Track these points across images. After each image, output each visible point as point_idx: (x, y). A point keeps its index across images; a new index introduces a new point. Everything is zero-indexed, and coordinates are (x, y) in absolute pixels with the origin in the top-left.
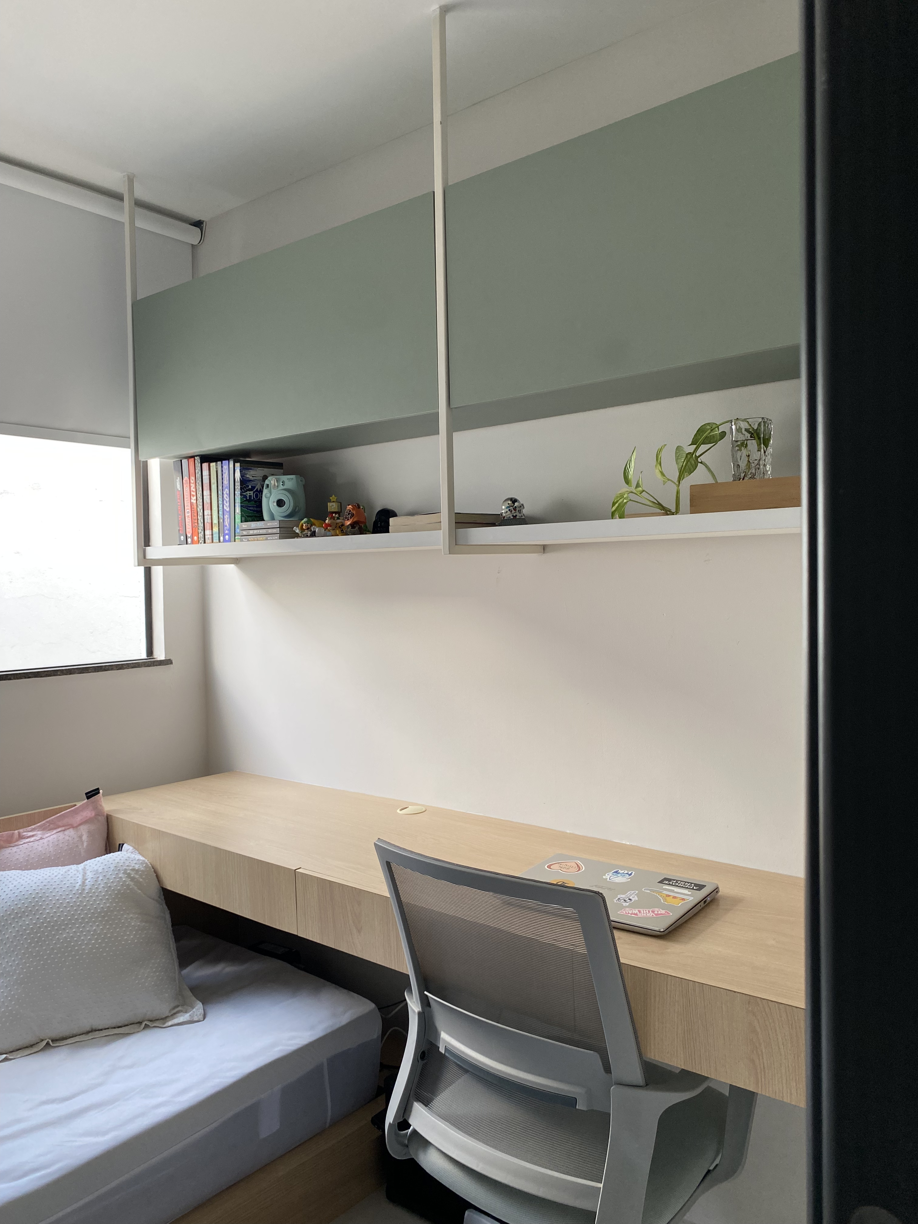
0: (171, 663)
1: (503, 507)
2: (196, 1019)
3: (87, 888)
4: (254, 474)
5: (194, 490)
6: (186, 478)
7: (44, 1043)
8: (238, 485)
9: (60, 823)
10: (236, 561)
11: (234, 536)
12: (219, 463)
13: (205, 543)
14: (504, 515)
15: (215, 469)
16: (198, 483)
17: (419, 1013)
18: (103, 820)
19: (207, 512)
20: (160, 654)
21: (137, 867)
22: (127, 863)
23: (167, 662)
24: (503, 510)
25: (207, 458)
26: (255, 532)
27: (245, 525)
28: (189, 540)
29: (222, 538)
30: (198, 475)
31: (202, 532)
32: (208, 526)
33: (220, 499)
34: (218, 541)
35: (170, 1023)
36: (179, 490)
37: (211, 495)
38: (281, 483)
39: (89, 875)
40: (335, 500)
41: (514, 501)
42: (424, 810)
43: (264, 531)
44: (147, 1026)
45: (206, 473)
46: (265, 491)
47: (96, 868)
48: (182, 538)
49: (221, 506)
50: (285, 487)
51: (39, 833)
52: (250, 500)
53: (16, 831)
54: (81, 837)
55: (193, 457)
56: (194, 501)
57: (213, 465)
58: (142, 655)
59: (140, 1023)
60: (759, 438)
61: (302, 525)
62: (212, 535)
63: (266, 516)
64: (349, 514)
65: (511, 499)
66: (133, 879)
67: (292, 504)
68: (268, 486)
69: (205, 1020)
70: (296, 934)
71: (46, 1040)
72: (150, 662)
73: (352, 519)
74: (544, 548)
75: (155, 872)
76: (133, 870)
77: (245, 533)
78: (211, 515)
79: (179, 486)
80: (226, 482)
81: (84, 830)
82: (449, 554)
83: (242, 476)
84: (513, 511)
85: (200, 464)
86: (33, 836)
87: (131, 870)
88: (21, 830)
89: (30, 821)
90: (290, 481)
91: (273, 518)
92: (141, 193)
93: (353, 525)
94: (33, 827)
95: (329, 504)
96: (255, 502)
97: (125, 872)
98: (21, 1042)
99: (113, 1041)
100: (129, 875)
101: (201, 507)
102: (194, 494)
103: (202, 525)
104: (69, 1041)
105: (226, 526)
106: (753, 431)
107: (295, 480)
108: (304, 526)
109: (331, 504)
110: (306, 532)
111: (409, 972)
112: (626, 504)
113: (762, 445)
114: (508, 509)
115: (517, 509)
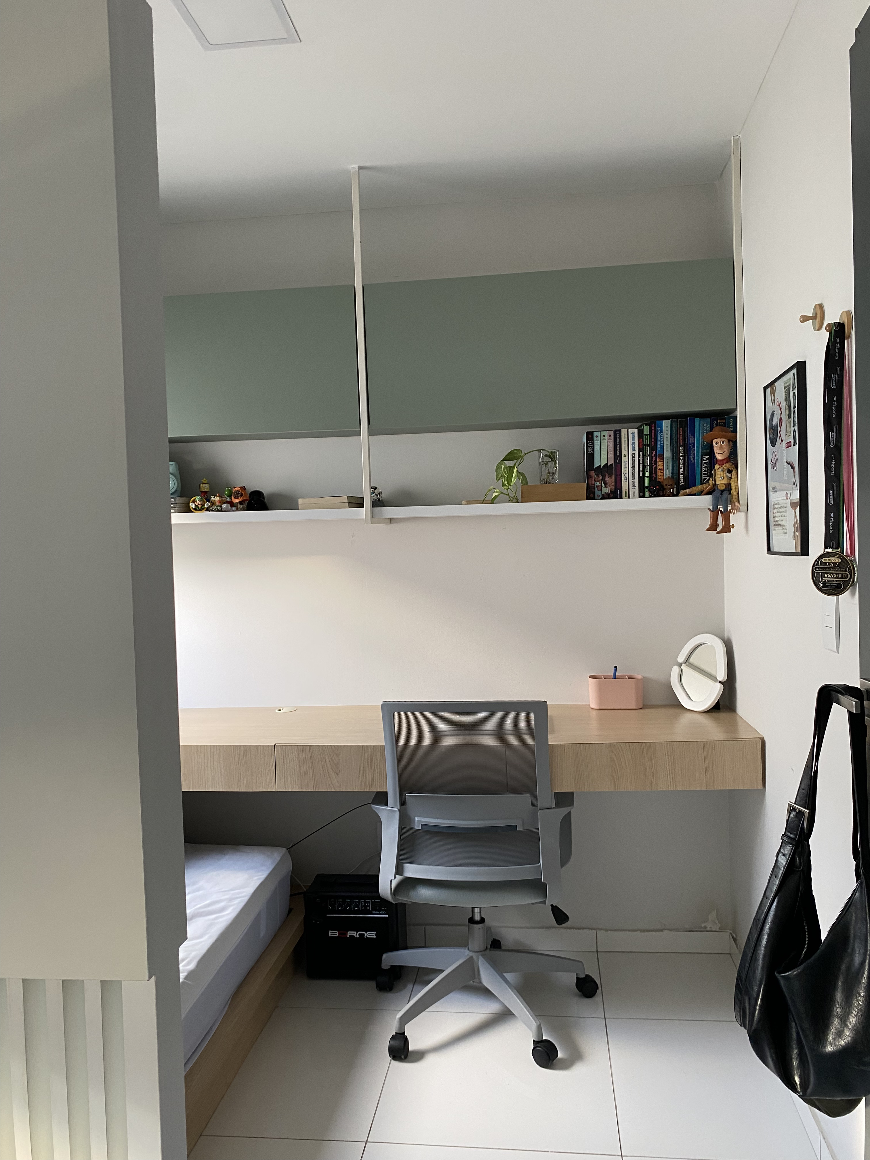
17: (398, 813)
40: (206, 482)
41: (375, 489)
42: (297, 709)
60: (556, 461)
61: (194, 502)
64: (238, 494)
65: (373, 488)
70: (275, 790)
73: (242, 498)
82: (371, 524)
84: (375, 496)
90: (171, 466)
93: (241, 503)
106: (551, 456)
107: (174, 465)
108: (198, 502)
109: (204, 485)
110: (200, 506)
111: (392, 786)
112: (496, 496)
113: (557, 464)
114: (374, 495)
115: (379, 494)
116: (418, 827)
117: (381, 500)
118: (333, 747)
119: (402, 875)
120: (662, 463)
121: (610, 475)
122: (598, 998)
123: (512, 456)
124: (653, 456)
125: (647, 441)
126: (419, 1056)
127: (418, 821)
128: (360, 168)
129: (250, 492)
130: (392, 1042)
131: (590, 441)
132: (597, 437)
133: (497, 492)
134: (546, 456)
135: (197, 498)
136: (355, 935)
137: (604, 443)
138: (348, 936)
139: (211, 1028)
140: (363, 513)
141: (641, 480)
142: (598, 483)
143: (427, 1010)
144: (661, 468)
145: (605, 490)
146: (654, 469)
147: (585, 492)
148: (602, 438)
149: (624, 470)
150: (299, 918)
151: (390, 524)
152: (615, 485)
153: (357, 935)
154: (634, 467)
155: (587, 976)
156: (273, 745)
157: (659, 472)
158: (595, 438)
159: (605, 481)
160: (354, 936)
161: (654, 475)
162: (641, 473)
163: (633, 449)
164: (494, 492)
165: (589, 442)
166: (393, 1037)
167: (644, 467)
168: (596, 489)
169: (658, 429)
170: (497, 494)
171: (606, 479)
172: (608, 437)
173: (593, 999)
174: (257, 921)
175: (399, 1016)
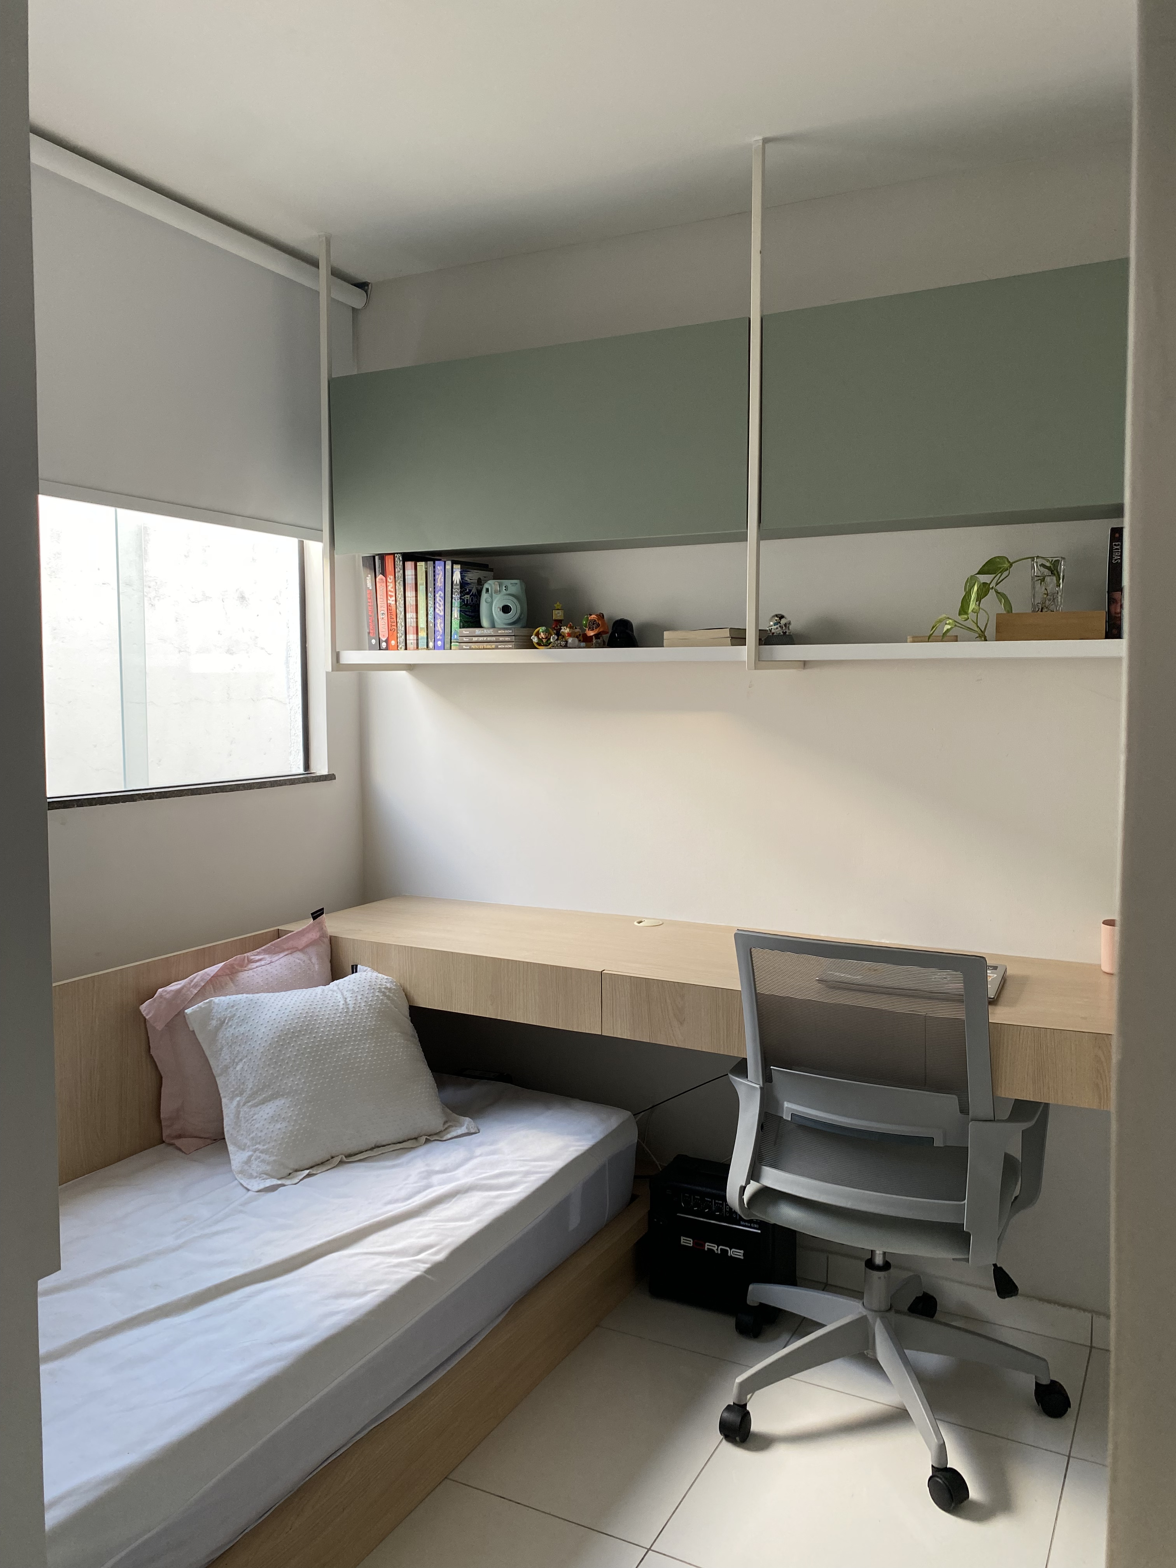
0: (335, 779)
1: (772, 623)
2: (472, 1131)
3: (351, 1006)
4: (473, 576)
5: (392, 589)
6: (379, 576)
7: (338, 1159)
8: (457, 589)
9: (285, 947)
11: (448, 642)
12: (430, 563)
13: (406, 649)
14: (773, 631)
15: (424, 570)
16: (399, 583)
17: (761, 1087)
18: (327, 941)
19: (410, 615)
20: (320, 767)
21: (388, 985)
23: (330, 777)
25: (413, 557)
26: (481, 639)
27: (466, 631)
28: (384, 645)
29: (431, 644)
30: (399, 574)
31: (403, 637)
32: (410, 630)
33: (431, 603)
34: (425, 647)
35: (449, 1136)
36: (371, 588)
37: (416, 597)
38: (504, 588)
39: (348, 995)
40: (559, 608)
41: (782, 617)
42: (661, 923)
43: (494, 639)
44: (427, 1141)
45: (410, 573)
46: (484, 596)
47: (347, 988)
48: (373, 641)
49: (431, 610)
50: (508, 592)
51: (267, 957)
52: (466, 605)
53: (245, 956)
54: (310, 960)
55: (392, 555)
56: (391, 601)
57: (421, 565)
58: (298, 768)
59: (418, 1139)
60: (1059, 575)
61: (539, 634)
62: (417, 640)
63: (485, 622)
64: (594, 624)
65: (777, 616)
66: (388, 997)
67: (521, 613)
68: (487, 590)
69: (481, 1131)
70: (600, 1034)
72: (308, 778)
73: (598, 629)
75: (404, 990)
77: (465, 639)
78: (417, 618)
79: (369, 584)
80: (439, 584)
81: (311, 955)
82: (755, 669)
83: (462, 577)
84: (784, 628)
85: (401, 562)
86: (260, 960)
87: (385, 988)
88: (248, 954)
89: (251, 946)
90: (513, 586)
91: (496, 625)
93: (597, 636)
94: (258, 950)
95: (558, 615)
96: (471, 606)
98: (318, 1159)
99: (401, 1154)
100: (384, 994)
101: (402, 609)
102: (393, 594)
103: (403, 629)
105: (438, 631)
106: (1053, 569)
107: (519, 585)
108: (542, 635)
109: (557, 612)
110: (544, 641)
111: (751, 1052)
112: (948, 630)
113: (1061, 581)
114: (778, 626)
115: (785, 625)
116: (787, 1117)
117: (787, 634)
118: (676, 984)
119: (757, 1180)
122: (1068, 1420)
123: (992, 567)
126: (764, 1443)
127: (789, 1108)
128: (766, 141)
129: (614, 621)
130: (726, 1415)
131: (1117, 543)
133: (949, 624)
134: (1043, 565)
135: (541, 629)
136: (715, 1249)
138: (706, 1249)
139: (471, 1340)
140: (745, 653)
143: (792, 1377)
147: (1102, 626)
150: (641, 1212)
151: (804, 669)
153: (717, 1249)
155: (1054, 1383)
156: (599, 972)
160: (713, 1250)
164: (946, 624)
165: (1115, 545)
166: (729, 1408)
170: (949, 627)
173: (1059, 1420)
174: (562, 1209)
175: (739, 1379)
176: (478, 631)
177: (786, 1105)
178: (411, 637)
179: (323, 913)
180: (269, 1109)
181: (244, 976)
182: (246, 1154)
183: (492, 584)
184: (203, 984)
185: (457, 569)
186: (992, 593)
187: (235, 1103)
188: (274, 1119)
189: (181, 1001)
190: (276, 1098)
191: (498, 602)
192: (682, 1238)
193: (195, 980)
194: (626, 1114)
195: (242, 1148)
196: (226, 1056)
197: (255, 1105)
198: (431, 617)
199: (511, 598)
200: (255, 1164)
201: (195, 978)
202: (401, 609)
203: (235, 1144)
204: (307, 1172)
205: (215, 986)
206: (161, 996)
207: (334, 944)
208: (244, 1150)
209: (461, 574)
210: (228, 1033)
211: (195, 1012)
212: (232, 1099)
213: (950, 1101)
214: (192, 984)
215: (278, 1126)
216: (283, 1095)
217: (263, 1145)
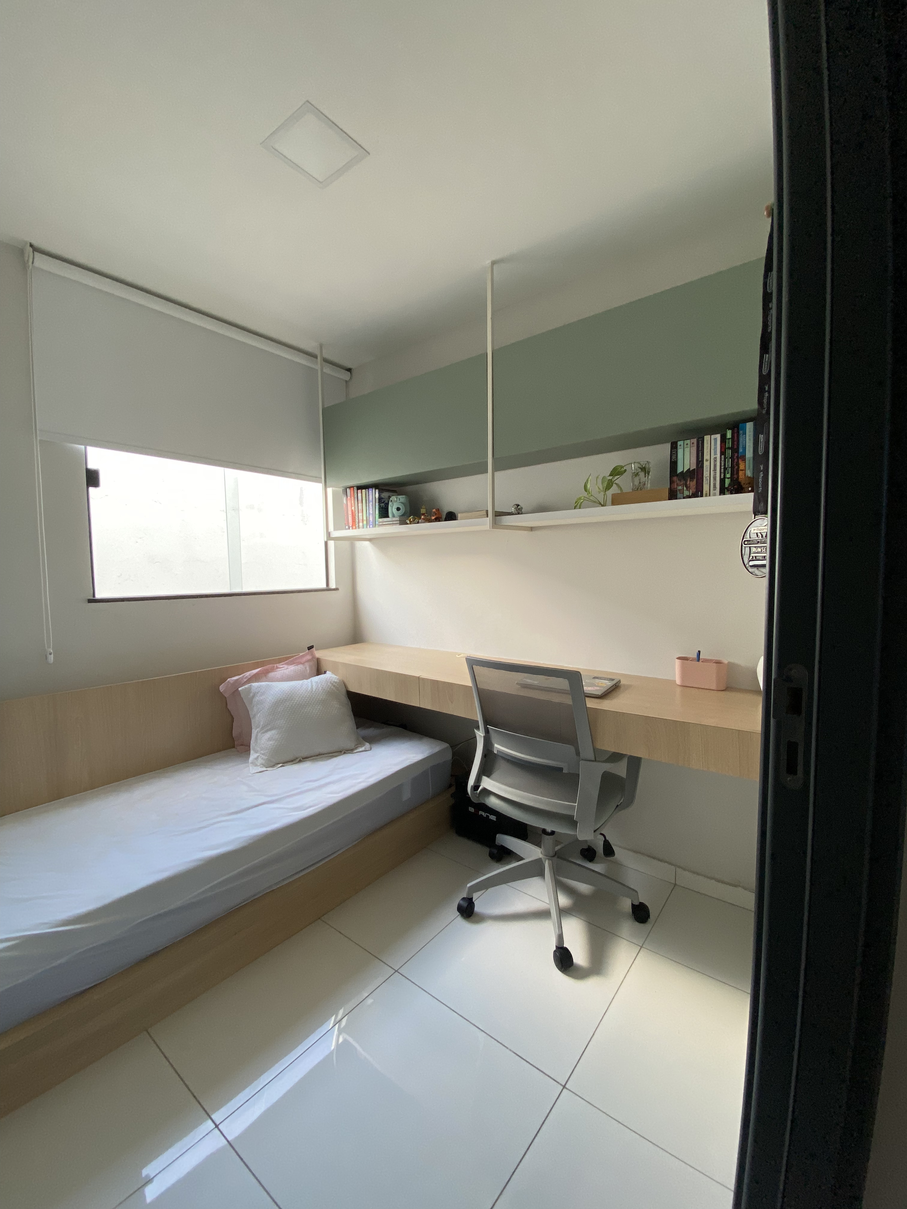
0: (339, 590)
1: (513, 509)
2: (367, 749)
3: (313, 690)
4: (385, 495)
5: (353, 503)
6: (349, 498)
7: (298, 760)
8: (377, 500)
9: (295, 662)
10: (370, 540)
11: (374, 525)
12: (367, 490)
13: (359, 528)
14: (513, 512)
15: (365, 493)
16: (356, 500)
17: (484, 736)
18: (316, 661)
19: (360, 514)
20: (333, 585)
21: (336, 681)
22: (331, 679)
23: (336, 589)
24: (513, 510)
25: (360, 488)
26: (386, 523)
27: (381, 520)
28: (351, 528)
29: (368, 527)
30: (356, 496)
31: (358, 524)
32: (361, 521)
33: (368, 508)
34: (366, 528)
35: (355, 751)
37: (362, 506)
38: (398, 500)
39: (314, 684)
40: (425, 507)
41: (518, 505)
43: (391, 523)
44: (345, 753)
45: (360, 495)
46: (390, 503)
47: (316, 681)
48: (347, 527)
49: (368, 511)
50: (400, 501)
51: (286, 666)
52: (383, 508)
53: (275, 665)
54: (306, 668)
55: (353, 487)
56: (353, 508)
57: (364, 491)
58: (324, 586)
59: (341, 752)
60: (645, 471)
61: (410, 519)
62: (363, 525)
63: (390, 515)
65: (516, 505)
66: (334, 686)
67: (404, 510)
68: (391, 501)
69: (372, 750)
70: (419, 706)
71: (299, 758)
72: (328, 589)
74: (532, 529)
75: (345, 683)
76: (334, 682)
77: (381, 524)
78: (363, 515)
79: (345, 502)
80: (371, 499)
81: (307, 665)
82: (493, 529)
83: (379, 496)
84: (518, 510)
85: (356, 490)
86: (283, 667)
87: (333, 682)
88: (277, 665)
89: (280, 661)
90: (402, 498)
91: (394, 516)
92: (326, 355)
94: (281, 663)
95: (422, 510)
96: (385, 509)
97: (331, 683)
98: (288, 759)
99: (330, 759)
100: (332, 684)
102: (353, 505)
103: (358, 521)
104: (309, 759)
105: (371, 520)
106: (643, 468)
107: (405, 498)
108: (412, 519)
110: (412, 521)
111: (479, 718)
112: (582, 502)
113: (647, 474)
114: (516, 510)
115: (519, 509)
116: (495, 752)
118: (448, 683)
120: (744, 464)
121: (692, 479)
122: (647, 926)
123: (617, 472)
124: (735, 457)
125: (729, 444)
126: (481, 919)
127: (497, 748)
128: (493, 262)
129: (448, 512)
130: (462, 902)
131: (674, 450)
132: (680, 445)
133: (583, 499)
134: (638, 467)
135: (412, 516)
136: (483, 814)
137: (687, 451)
138: (480, 814)
140: (488, 521)
141: (722, 481)
142: (680, 488)
144: (742, 469)
145: (686, 493)
146: (735, 470)
148: (685, 446)
149: (706, 474)
152: (697, 488)
154: (715, 470)
155: (641, 904)
157: (741, 473)
158: (679, 447)
159: (687, 485)
160: (482, 815)
161: (736, 476)
162: (722, 475)
163: (715, 454)
166: (463, 899)
167: (725, 469)
168: (678, 492)
169: (741, 432)
171: (688, 483)
172: (692, 445)
173: (642, 925)
174: (398, 789)
175: (469, 885)
176: (385, 519)
177: (496, 745)
178: (361, 524)
179: (313, 647)
180: (268, 735)
181: (271, 675)
182: (256, 755)
183: (394, 498)
184: (249, 677)
185: (377, 491)
186: (614, 485)
187: (257, 731)
188: (269, 739)
189: (239, 684)
190: (272, 730)
191: (395, 506)
192: (470, 808)
193: (246, 675)
194: (445, 745)
195: (256, 752)
196: (255, 709)
197: (264, 733)
198: (368, 514)
199: (401, 504)
200: (260, 759)
201: (246, 674)
202: (357, 512)
203: (254, 750)
204: (281, 765)
205: (256, 678)
206: (229, 682)
207: (318, 662)
208: (257, 753)
209: (379, 493)
210: (257, 699)
211: (243, 689)
212: (256, 729)
213: (571, 749)
214: (245, 677)
215: (271, 743)
216: (275, 729)
217: (263, 751)
